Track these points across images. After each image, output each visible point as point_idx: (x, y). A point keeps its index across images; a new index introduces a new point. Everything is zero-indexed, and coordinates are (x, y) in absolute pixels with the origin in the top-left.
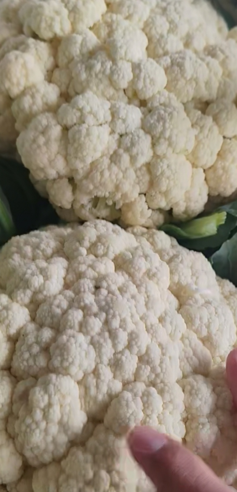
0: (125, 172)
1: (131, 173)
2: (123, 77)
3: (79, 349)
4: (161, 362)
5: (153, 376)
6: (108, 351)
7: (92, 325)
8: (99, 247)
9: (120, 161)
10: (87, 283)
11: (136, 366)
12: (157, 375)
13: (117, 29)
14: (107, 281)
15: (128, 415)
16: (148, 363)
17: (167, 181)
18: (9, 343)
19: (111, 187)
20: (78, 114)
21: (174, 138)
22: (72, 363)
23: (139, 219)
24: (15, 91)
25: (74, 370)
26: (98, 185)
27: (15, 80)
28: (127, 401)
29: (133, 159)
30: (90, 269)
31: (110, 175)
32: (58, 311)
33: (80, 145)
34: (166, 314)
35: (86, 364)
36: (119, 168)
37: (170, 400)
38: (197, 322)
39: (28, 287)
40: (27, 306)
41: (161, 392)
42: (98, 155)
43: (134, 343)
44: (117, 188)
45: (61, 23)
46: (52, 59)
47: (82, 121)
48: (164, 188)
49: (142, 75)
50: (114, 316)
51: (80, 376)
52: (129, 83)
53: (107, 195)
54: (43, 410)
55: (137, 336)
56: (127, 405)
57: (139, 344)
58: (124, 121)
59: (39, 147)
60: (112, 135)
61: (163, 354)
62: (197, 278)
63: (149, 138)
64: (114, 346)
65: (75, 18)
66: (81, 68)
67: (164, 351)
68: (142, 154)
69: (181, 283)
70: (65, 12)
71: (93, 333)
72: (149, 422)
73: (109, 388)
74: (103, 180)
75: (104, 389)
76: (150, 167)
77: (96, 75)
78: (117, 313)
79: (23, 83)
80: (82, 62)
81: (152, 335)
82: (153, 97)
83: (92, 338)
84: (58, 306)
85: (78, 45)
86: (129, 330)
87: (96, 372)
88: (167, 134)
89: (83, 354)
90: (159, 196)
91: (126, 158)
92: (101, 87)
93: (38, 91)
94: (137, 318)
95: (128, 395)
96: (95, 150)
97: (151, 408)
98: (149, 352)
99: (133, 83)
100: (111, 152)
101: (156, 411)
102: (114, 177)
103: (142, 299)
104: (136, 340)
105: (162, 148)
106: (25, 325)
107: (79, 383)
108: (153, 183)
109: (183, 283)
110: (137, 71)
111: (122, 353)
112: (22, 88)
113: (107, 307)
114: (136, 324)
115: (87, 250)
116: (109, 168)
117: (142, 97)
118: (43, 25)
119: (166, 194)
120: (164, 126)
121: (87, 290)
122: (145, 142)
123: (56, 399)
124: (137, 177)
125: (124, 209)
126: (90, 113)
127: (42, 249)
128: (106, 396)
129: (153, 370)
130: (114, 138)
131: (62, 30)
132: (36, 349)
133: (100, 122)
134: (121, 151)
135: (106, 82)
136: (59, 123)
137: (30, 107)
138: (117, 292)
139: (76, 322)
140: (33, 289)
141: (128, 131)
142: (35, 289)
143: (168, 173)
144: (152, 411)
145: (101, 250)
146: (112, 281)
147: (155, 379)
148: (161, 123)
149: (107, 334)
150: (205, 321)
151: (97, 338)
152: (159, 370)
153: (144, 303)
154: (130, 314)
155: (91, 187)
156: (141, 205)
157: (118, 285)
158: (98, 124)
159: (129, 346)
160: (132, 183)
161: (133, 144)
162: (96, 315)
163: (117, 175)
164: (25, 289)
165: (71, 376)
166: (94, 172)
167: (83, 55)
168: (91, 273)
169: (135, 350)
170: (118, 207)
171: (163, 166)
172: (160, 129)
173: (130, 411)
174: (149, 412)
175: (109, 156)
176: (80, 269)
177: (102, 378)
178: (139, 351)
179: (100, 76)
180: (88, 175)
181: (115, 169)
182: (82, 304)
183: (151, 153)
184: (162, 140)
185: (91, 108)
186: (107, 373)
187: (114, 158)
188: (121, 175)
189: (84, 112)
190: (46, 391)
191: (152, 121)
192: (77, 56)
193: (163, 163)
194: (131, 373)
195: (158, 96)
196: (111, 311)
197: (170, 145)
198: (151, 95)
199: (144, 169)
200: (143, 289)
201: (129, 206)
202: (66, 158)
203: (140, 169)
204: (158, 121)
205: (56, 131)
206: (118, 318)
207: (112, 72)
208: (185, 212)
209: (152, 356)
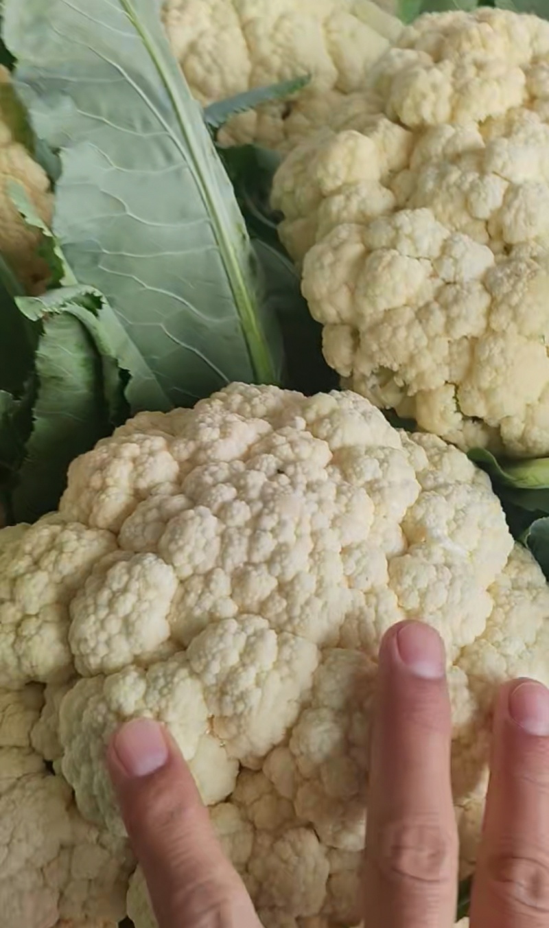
0: (431, 339)
1: (442, 344)
2: (485, 200)
3: (199, 535)
4: (307, 603)
5: (285, 617)
6: (238, 555)
7: (235, 512)
8: (324, 424)
9: (428, 320)
10: (270, 460)
11: (267, 593)
12: (290, 619)
13: (518, 130)
14: (296, 467)
15: (215, 650)
16: (287, 596)
17: (494, 374)
18: (132, 498)
19: (402, 356)
20: (392, 234)
21: (523, 309)
22: (181, 549)
23: (436, 422)
24: (330, 185)
25: (181, 559)
26: (384, 346)
27: (331, 169)
28: (226, 631)
29: (450, 323)
30: (287, 446)
31: (407, 337)
32: (208, 479)
33: (375, 279)
34: (359, 546)
35: (200, 558)
36: (425, 330)
37: (288, 658)
38: (408, 581)
39: (194, 440)
40: (180, 463)
41: (282, 643)
42: (399, 301)
43: (278, 559)
44: (412, 359)
45: (435, 104)
46: (403, 155)
47: (393, 245)
48: (485, 384)
49: (516, 203)
50: (272, 512)
51: (187, 571)
52: (492, 212)
53: (396, 368)
54: (114, 593)
55: (287, 552)
56: (221, 636)
57: (286, 562)
58: (456, 261)
59: (322, 267)
60: (433, 279)
61: (317, 595)
62: (459, 527)
63: (486, 300)
64: (250, 552)
65: (458, 101)
66: (431, 172)
67: (320, 591)
68: (466, 319)
69: (426, 523)
70: (447, 90)
71: (230, 523)
72: (240, 673)
73: (215, 606)
74: (394, 341)
75: (207, 604)
76: (474, 344)
77: (448, 188)
78: (277, 510)
79: (343, 176)
80: (438, 166)
81: (315, 562)
82: (526, 243)
83: (228, 528)
84: (212, 474)
85: (443, 141)
86: (281, 539)
87: (208, 577)
88: (515, 299)
89: (203, 542)
90: (475, 393)
91: (438, 318)
92: (450, 208)
93: (357, 192)
94: (306, 529)
95: (233, 625)
96: (394, 291)
97: (252, 655)
98: (296, 582)
99: (499, 212)
100: (421, 303)
101: (258, 664)
102: (411, 341)
103: (332, 509)
104: (283, 556)
105: (502, 319)
106: (160, 484)
107: (182, 582)
108: (472, 370)
109: (428, 523)
110: (511, 196)
111: (256, 566)
112: (339, 183)
113: (269, 498)
114: (299, 537)
115: (307, 425)
116: (409, 326)
117: (508, 238)
118: (409, 102)
119: (487, 394)
120: (514, 286)
121: (264, 469)
122: (477, 303)
123: (135, 585)
124: (451, 354)
125: (419, 399)
126: (410, 237)
127: (253, 403)
128: (206, 614)
129: (289, 610)
130: (433, 283)
131: (434, 115)
132: (153, 515)
133: (420, 254)
134: (435, 306)
135: (459, 202)
136: (363, 242)
137: (339, 212)
138: (302, 487)
139: (220, 500)
140: (198, 442)
141: (457, 278)
142: (202, 442)
143: (498, 360)
144: (252, 662)
145: (324, 430)
146: (303, 469)
147: (285, 623)
148: (512, 281)
149: (248, 532)
150: (423, 584)
151: (232, 531)
152: (297, 612)
153: (332, 516)
154: (297, 519)
155: (375, 347)
156: (445, 400)
157: (310, 479)
158: (416, 256)
159: (270, 562)
160: (439, 360)
161: (456, 300)
162: (249, 502)
163: (416, 340)
164: (190, 440)
165: (175, 568)
166: (386, 324)
167: (445, 155)
168: (286, 451)
169: (277, 569)
170: (410, 394)
171: (494, 349)
172: (506, 288)
173: (221, 646)
174: (247, 660)
175: (416, 309)
176: (274, 440)
177: (213, 586)
178: (283, 574)
179: (454, 190)
180: (375, 328)
181: (418, 330)
182: (242, 482)
183: (482, 323)
184: (504, 307)
185: (413, 231)
186: (222, 583)
187: (422, 314)
188: (424, 342)
189: (400, 232)
190: (129, 571)
191: (500, 275)
192: (437, 156)
193: (495, 344)
194: (256, 598)
195: (533, 244)
196: (271, 505)
197: (515, 318)
198: (523, 239)
199: (466, 343)
200: (344, 499)
201: (426, 395)
202: (353, 292)
203: (459, 343)
204: (509, 277)
205: (354, 250)
206: (276, 517)
207: (473, 187)
208: (522, 439)
209: (298, 588)
